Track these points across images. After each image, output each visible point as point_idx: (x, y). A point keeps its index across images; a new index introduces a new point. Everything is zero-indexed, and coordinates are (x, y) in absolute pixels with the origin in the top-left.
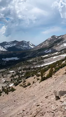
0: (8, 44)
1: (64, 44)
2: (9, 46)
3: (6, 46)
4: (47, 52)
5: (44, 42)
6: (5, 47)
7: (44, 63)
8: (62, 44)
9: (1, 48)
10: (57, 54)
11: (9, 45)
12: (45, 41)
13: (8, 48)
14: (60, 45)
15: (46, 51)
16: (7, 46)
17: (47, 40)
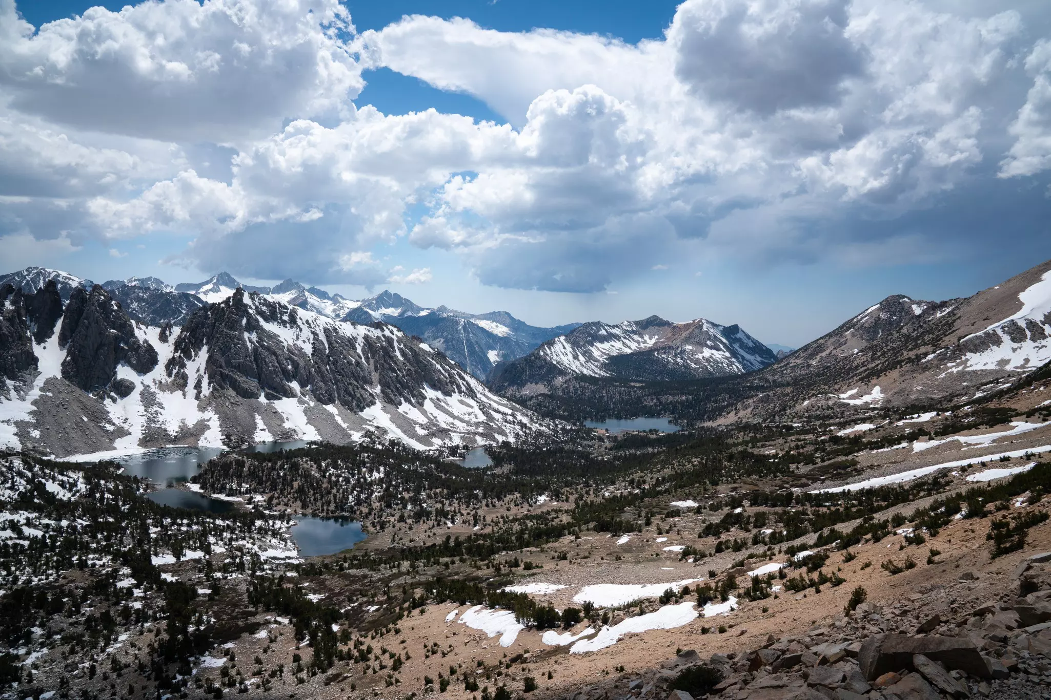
0: (610, 337)
1: (969, 355)
2: (615, 348)
3: (600, 350)
4: (858, 402)
5: (829, 335)
6: (596, 354)
7: (859, 472)
8: (953, 358)
9: (576, 357)
10: (932, 421)
11: (618, 345)
12: (839, 332)
13: (612, 359)
14: (942, 359)
15: (852, 397)
16: (606, 345)
17: (849, 325)
